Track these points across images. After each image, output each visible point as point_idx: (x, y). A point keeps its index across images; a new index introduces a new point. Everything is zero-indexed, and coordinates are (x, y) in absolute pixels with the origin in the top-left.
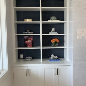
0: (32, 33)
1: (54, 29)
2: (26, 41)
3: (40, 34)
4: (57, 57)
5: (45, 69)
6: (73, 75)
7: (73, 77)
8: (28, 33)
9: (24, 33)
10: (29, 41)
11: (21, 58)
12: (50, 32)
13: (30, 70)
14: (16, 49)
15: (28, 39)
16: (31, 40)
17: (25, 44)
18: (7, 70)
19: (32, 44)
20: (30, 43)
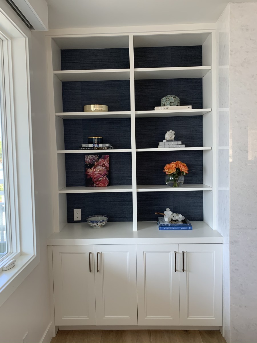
0: (107, 145)
1: (173, 132)
2: (90, 170)
3: (130, 148)
4: (183, 218)
6: (232, 271)
7: (231, 278)
8: (96, 145)
9: (84, 145)
11: (76, 219)
12: (160, 143)
13: (101, 256)
15: (96, 163)
16: (105, 166)
17: (86, 178)
18: (34, 255)
19: (107, 177)
20: (101, 175)
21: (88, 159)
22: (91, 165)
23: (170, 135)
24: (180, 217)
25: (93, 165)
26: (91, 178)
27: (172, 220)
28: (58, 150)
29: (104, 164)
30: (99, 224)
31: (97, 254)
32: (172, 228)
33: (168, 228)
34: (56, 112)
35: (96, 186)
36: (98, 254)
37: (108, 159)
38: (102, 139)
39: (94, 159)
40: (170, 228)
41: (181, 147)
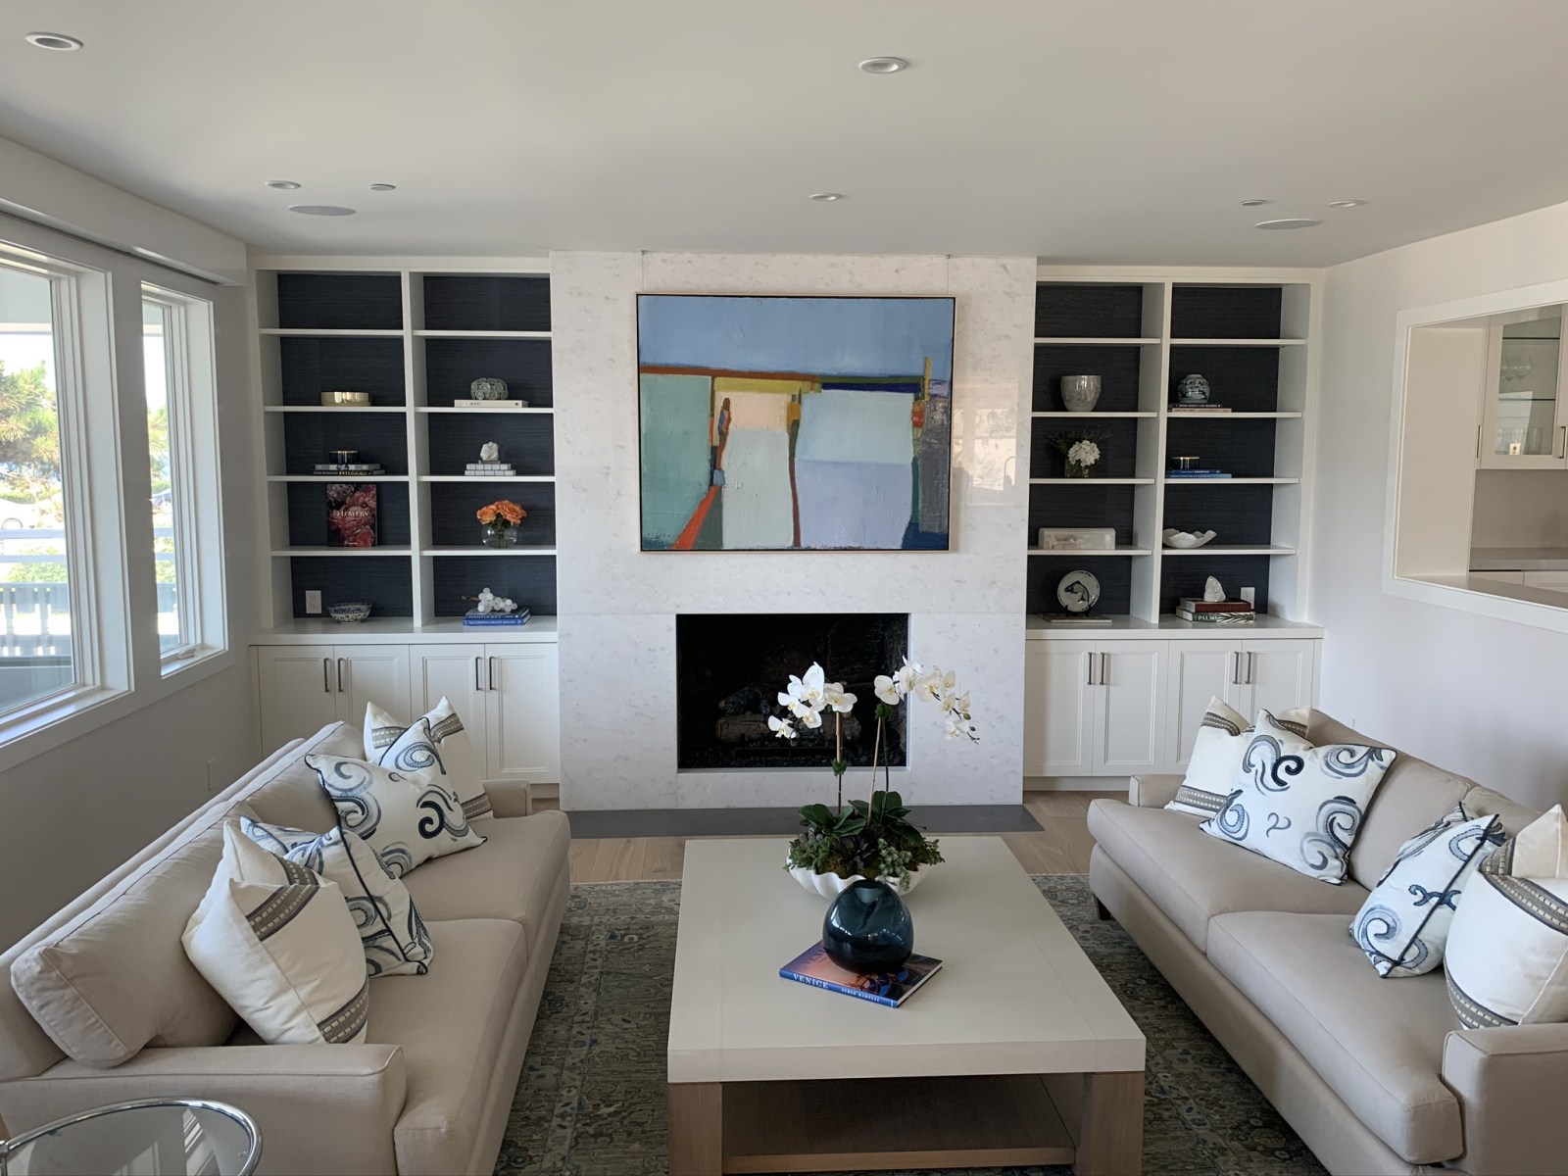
0: (365, 467)
1: (495, 446)
2: (338, 514)
3: (406, 473)
5: (425, 662)
8: (343, 467)
9: (319, 467)
10: (355, 514)
11: (309, 611)
12: (468, 466)
13: (346, 666)
14: (274, 558)
15: (348, 500)
16: (367, 506)
17: (329, 529)
18: (224, 649)
19: (373, 527)
20: (359, 523)
21: (333, 493)
22: (339, 504)
23: (489, 450)
24: (508, 604)
25: (344, 502)
26: (338, 529)
27: (493, 610)
28: (269, 474)
29: (364, 502)
30: (351, 616)
31: (339, 661)
32: (486, 622)
33: (479, 622)
34: (265, 404)
35: (348, 546)
36: (341, 662)
37: (374, 492)
38: (358, 454)
39: (344, 492)
40: (483, 622)
41: (505, 475)
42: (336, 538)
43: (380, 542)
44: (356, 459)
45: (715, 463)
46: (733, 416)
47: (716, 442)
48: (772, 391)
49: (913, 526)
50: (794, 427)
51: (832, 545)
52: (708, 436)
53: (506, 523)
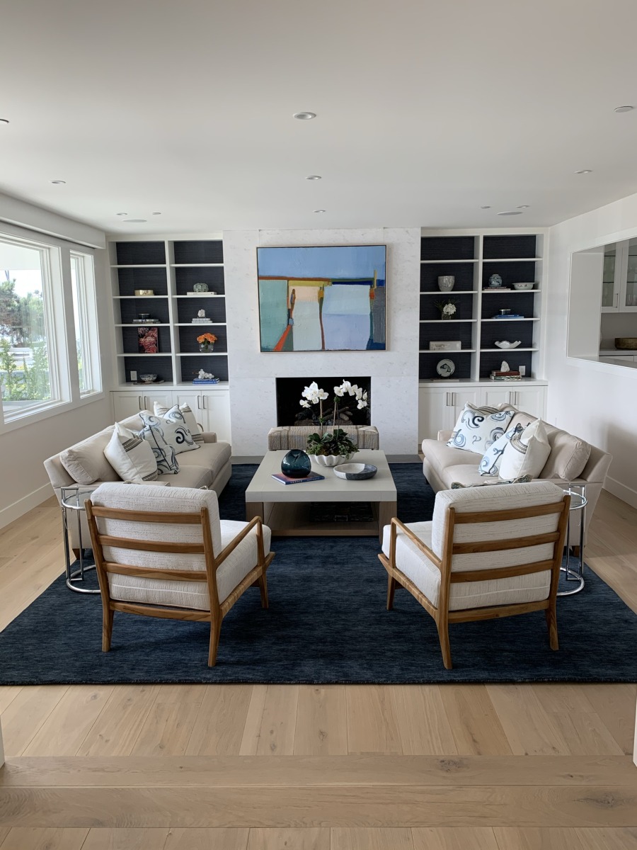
0: (153, 320)
2: (142, 340)
4: (213, 377)
5: (178, 398)
8: (144, 320)
9: (135, 321)
10: (149, 340)
11: (132, 379)
12: (193, 319)
13: (147, 399)
14: (119, 357)
15: (146, 334)
18: (101, 391)
19: (156, 345)
20: (151, 344)
21: (140, 331)
22: (143, 336)
24: (210, 376)
25: (144, 335)
28: (115, 324)
31: (145, 397)
34: (113, 296)
38: (150, 315)
41: (208, 323)
42: (142, 350)
43: (160, 351)
44: (149, 317)
45: (289, 316)
46: (296, 296)
47: (290, 307)
48: (312, 286)
49: (371, 340)
50: (321, 301)
51: (337, 349)
52: (286, 305)
53: (209, 342)
